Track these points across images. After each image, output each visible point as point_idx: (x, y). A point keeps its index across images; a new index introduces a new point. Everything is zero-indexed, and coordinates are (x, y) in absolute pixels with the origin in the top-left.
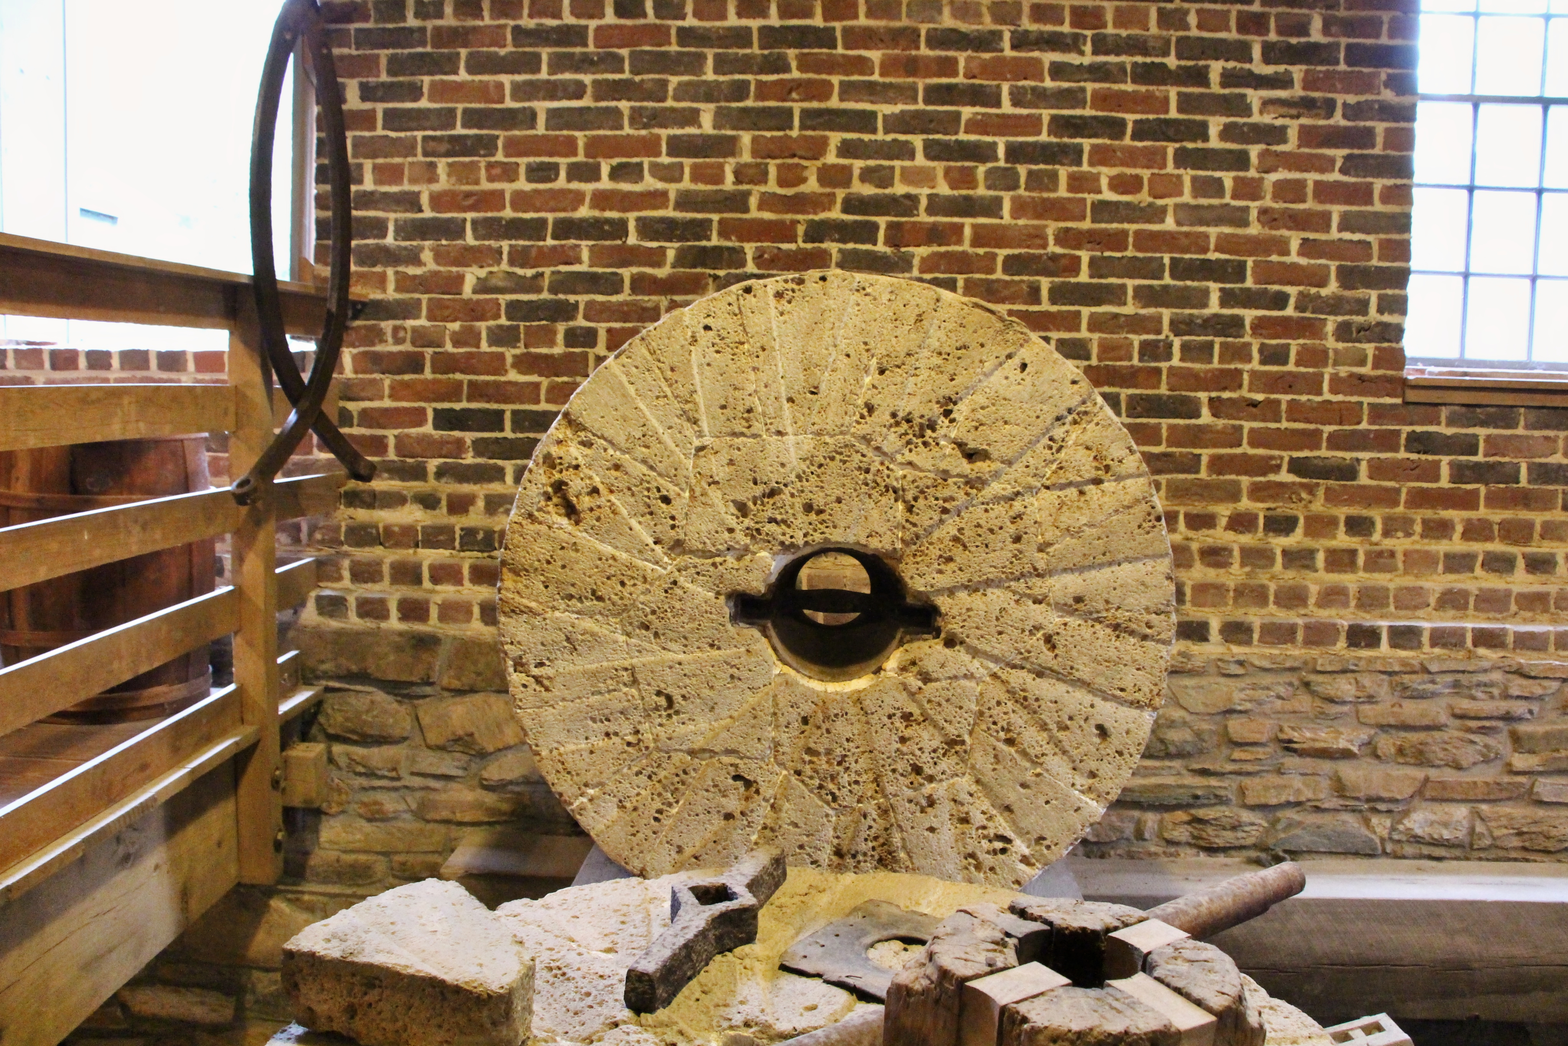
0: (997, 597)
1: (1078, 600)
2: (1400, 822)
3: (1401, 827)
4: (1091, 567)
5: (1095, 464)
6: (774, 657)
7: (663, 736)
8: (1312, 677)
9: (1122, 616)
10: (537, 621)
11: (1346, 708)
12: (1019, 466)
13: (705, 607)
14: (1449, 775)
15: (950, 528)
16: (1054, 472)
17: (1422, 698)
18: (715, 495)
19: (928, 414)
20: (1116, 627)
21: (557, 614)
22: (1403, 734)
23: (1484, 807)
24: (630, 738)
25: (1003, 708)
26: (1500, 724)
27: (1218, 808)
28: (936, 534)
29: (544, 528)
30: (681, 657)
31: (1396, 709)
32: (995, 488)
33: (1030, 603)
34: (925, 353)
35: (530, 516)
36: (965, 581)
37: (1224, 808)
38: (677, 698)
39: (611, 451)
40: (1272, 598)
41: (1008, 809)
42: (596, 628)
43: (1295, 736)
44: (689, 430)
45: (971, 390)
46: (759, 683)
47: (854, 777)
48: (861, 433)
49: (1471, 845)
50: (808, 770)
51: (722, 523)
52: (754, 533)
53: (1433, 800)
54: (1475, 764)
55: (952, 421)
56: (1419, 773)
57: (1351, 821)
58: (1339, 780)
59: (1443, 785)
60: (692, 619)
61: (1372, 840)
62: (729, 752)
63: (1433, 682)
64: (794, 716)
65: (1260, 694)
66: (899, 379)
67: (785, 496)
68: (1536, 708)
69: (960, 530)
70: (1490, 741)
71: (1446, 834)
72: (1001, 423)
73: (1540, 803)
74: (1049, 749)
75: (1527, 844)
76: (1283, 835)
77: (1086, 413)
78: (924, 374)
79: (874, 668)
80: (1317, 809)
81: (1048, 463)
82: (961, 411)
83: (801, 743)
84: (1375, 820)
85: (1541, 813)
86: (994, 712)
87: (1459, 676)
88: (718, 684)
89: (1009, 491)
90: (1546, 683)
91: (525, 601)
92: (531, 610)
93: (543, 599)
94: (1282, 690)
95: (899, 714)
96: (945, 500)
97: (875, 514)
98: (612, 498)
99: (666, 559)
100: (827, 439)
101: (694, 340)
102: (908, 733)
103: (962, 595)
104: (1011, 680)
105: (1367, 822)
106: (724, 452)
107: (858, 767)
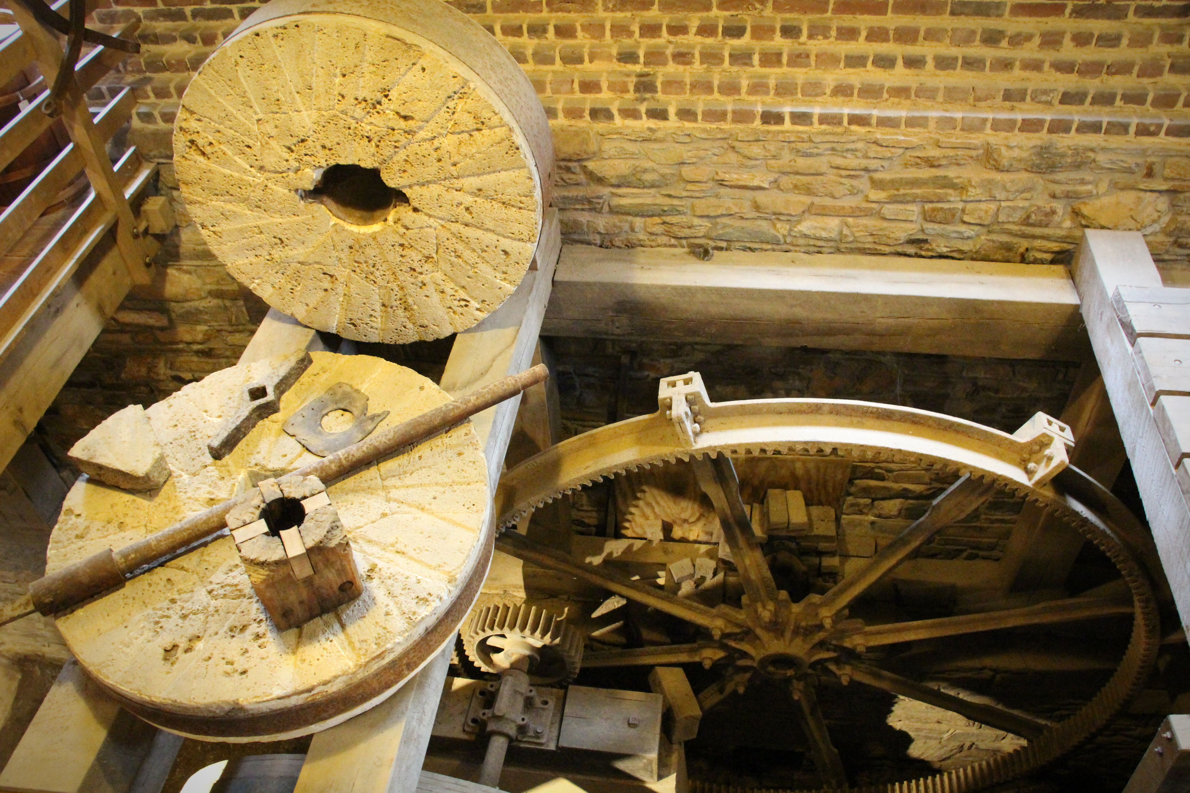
0: (435, 189)
1: (480, 190)
2: (795, 227)
3: (796, 229)
4: (483, 174)
5: (475, 121)
6: (331, 215)
7: (283, 255)
8: (736, 144)
9: (505, 198)
10: (204, 207)
11: (758, 162)
12: (432, 123)
13: (284, 198)
14: (828, 201)
15: (402, 155)
16: (453, 126)
17: (810, 156)
18: (273, 143)
19: (375, 98)
20: (504, 203)
21: (213, 203)
22: (798, 177)
23: (850, 220)
24: (268, 257)
25: (450, 242)
26: (862, 173)
27: (679, 216)
28: (395, 159)
29: (192, 163)
30: (281, 220)
31: (792, 163)
32: (422, 134)
33: (454, 191)
34: (365, 65)
35: (183, 157)
36: (415, 182)
37: (683, 216)
38: (284, 239)
39: (213, 124)
40: (716, 89)
41: (463, 287)
42: (234, 209)
43: (727, 177)
44: (250, 111)
45: (396, 83)
46: (324, 231)
47: (382, 273)
48: (341, 109)
49: (841, 241)
50: (357, 270)
51: (280, 157)
52: (299, 160)
53: (818, 214)
54: (844, 195)
55: (390, 100)
56: (807, 200)
57: (764, 225)
58: (756, 202)
59: (824, 207)
60: (280, 203)
61: (776, 236)
62: (316, 263)
63: (817, 148)
64: (344, 246)
65: (702, 153)
66: (354, 80)
67: (309, 142)
68: (886, 164)
69: (407, 156)
70: (855, 183)
71: (824, 234)
72: (416, 101)
73: (885, 219)
74: (478, 260)
75: (876, 240)
76: (721, 232)
77: (465, 93)
78: (368, 76)
79: (383, 218)
80: (742, 218)
81: (448, 121)
82: (393, 94)
83: (352, 257)
84: (779, 225)
85: (885, 224)
86: (446, 244)
87: (835, 145)
88: (303, 233)
89: (430, 135)
90: (893, 150)
91: (195, 198)
92: (199, 202)
93: (204, 196)
94: (716, 151)
95: (397, 244)
96: (395, 142)
97: (359, 150)
98: (222, 147)
99: (259, 175)
100: (324, 113)
101: (237, 64)
102: (404, 253)
103: (416, 188)
104: (452, 228)
105: (774, 226)
106: (271, 121)
107: (383, 268)
